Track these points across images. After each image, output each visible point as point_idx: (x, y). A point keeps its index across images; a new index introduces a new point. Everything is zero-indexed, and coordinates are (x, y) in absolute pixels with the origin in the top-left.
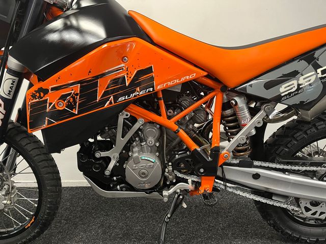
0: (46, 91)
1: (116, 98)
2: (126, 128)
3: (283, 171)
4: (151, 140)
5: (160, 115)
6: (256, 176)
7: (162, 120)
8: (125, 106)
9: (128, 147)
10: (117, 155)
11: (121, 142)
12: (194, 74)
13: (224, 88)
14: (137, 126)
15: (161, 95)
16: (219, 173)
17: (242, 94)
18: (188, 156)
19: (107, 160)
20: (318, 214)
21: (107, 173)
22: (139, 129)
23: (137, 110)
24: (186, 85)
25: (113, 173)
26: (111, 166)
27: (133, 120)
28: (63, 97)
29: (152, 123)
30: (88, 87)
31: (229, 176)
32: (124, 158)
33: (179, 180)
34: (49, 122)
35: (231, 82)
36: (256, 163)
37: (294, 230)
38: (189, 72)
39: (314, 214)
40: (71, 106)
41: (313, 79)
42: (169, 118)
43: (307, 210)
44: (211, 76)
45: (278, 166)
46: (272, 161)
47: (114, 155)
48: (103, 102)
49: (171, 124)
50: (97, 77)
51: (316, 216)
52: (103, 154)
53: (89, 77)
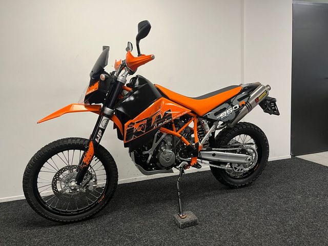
0: (134, 124)
1: (158, 124)
2: (158, 138)
3: (224, 151)
4: (169, 143)
5: (173, 130)
6: (214, 155)
7: (174, 132)
8: (160, 127)
10: (152, 152)
11: (155, 145)
12: (187, 111)
13: (198, 116)
14: (163, 136)
15: (173, 122)
16: (199, 156)
17: (206, 118)
19: (148, 155)
21: (148, 162)
22: (164, 138)
23: (162, 129)
25: (151, 161)
26: (150, 158)
27: (161, 134)
28: (140, 126)
29: (168, 134)
30: (149, 121)
31: (203, 157)
32: (156, 153)
33: (182, 161)
34: (134, 137)
35: (201, 113)
36: (213, 149)
37: (231, 182)
38: (185, 111)
39: (239, 170)
41: (232, 111)
42: (177, 132)
43: (236, 168)
44: (193, 112)
45: (222, 149)
46: (219, 148)
47: (150, 152)
48: (153, 127)
49: (178, 134)
50: (152, 116)
51: (240, 171)
52: (146, 152)
53: (150, 116)
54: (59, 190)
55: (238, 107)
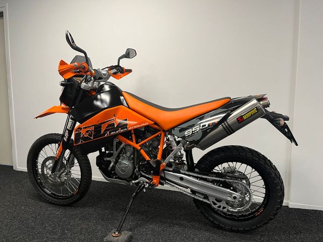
1: (110, 133)
3: (197, 178)
4: (128, 154)
5: (132, 142)
6: (182, 179)
7: (134, 144)
9: (118, 157)
11: (116, 153)
14: (122, 146)
15: (133, 132)
16: (162, 175)
18: (146, 164)
19: (110, 162)
20: (222, 207)
21: (109, 169)
22: (123, 148)
23: (122, 138)
24: (147, 127)
25: (112, 169)
26: (111, 165)
27: (120, 143)
28: (87, 132)
29: (129, 145)
30: (98, 128)
31: (168, 177)
32: (116, 162)
33: (142, 176)
34: (82, 142)
35: (166, 128)
36: (182, 172)
38: (145, 122)
39: (220, 207)
40: (90, 135)
42: (137, 143)
43: (214, 203)
44: (156, 124)
47: (113, 160)
48: (104, 134)
49: (138, 146)
50: (101, 124)
51: (221, 209)
52: (108, 159)
53: (98, 123)
54: (45, 173)
55: (207, 126)
